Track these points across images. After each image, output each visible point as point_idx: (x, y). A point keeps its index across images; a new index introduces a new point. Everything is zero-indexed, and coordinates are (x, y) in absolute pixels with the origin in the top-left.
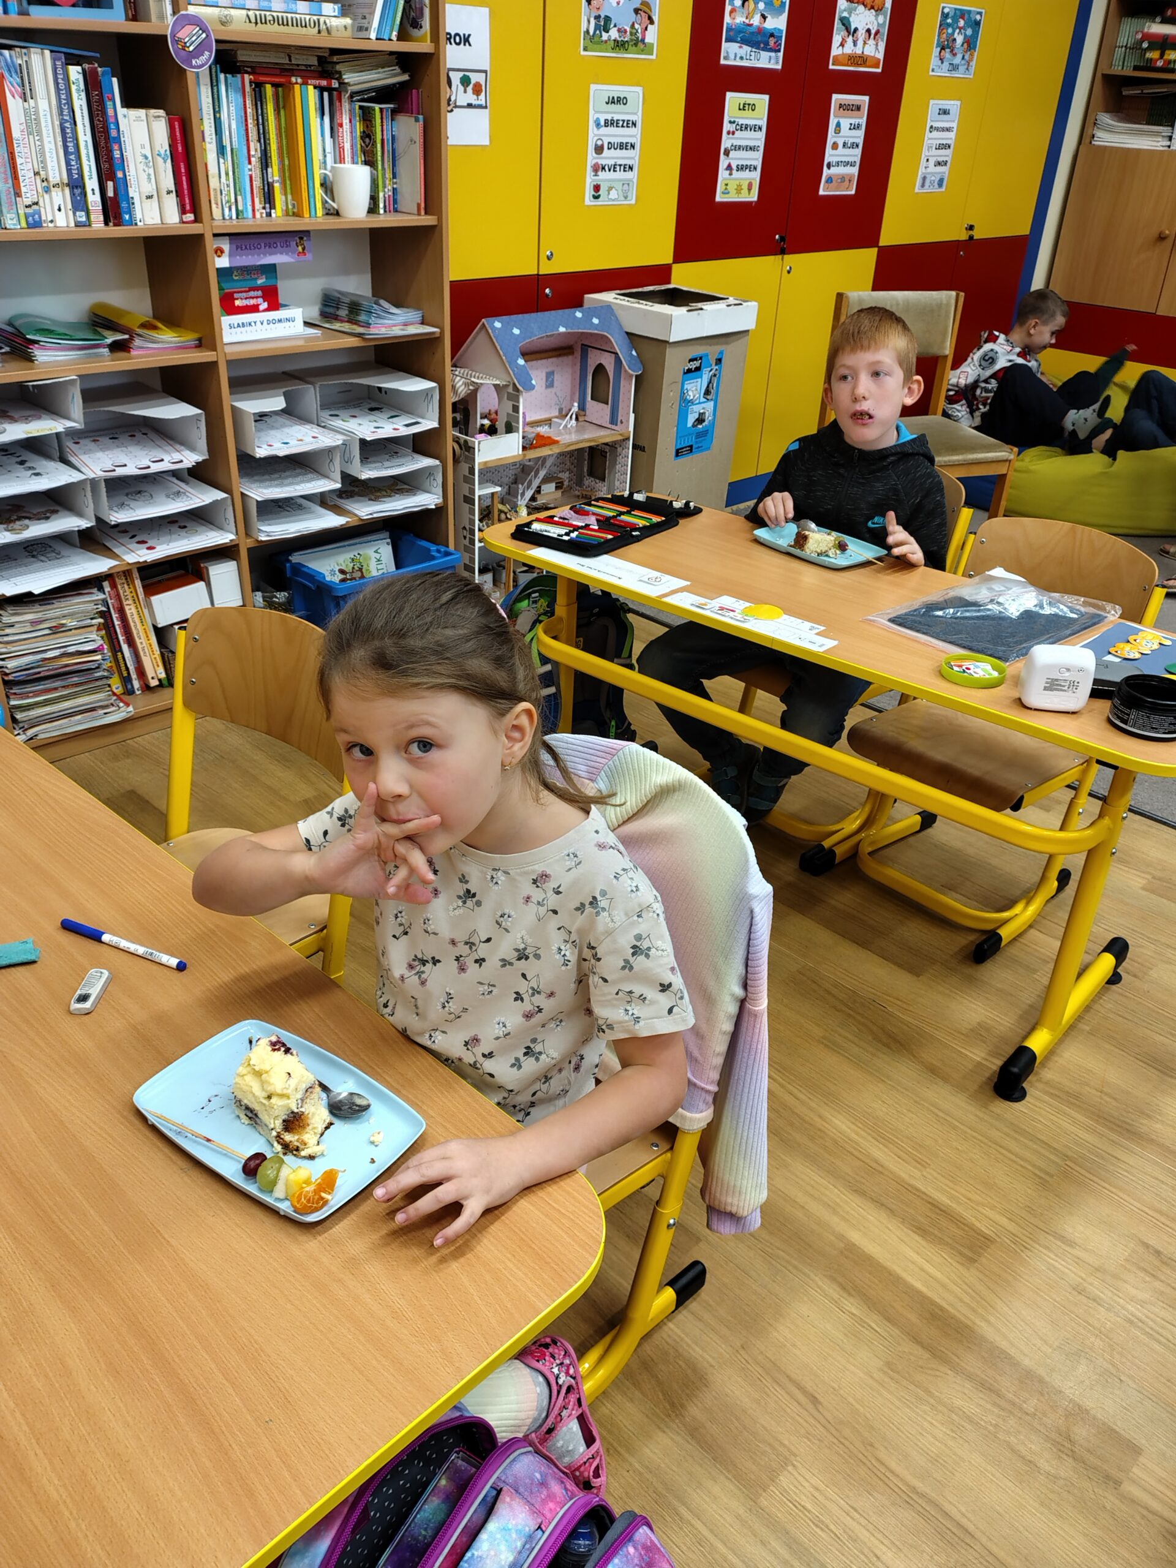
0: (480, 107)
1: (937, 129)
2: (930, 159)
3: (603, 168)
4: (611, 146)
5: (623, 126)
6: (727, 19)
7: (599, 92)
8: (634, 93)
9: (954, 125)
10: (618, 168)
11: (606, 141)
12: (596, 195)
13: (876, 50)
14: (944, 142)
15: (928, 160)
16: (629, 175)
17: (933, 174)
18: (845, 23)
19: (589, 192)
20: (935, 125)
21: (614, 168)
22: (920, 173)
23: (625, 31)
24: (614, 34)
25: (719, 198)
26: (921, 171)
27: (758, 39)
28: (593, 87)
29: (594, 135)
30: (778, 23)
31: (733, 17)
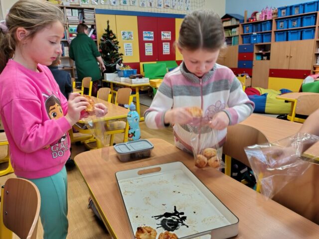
3: (127, 52)
4: (128, 49)
5: (129, 47)
6: (144, 36)
8: (131, 44)
10: (129, 52)
13: (169, 38)
16: (131, 52)
18: (163, 35)
19: (125, 54)
23: (128, 38)
25: (146, 55)
27: (150, 37)
29: (125, 48)
30: (153, 35)
31: (144, 35)
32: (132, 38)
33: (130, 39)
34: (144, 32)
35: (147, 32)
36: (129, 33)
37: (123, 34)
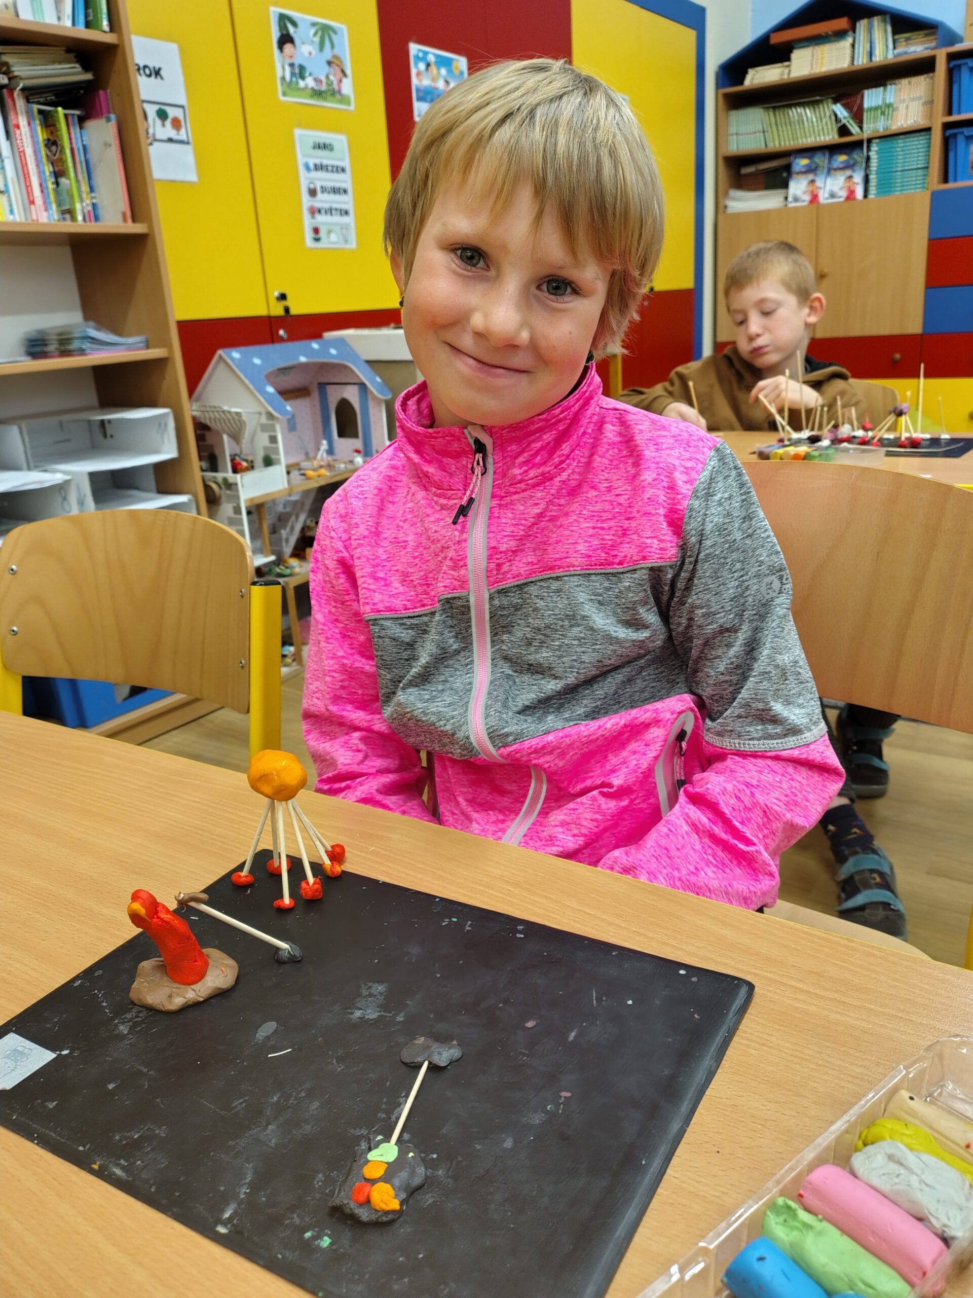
0: (181, 142)
3: (319, 211)
4: (324, 189)
5: (332, 171)
6: (415, 81)
7: (304, 137)
8: (339, 140)
10: (334, 212)
11: (318, 185)
12: (317, 237)
16: (345, 219)
19: (309, 235)
21: (330, 211)
23: (321, 81)
24: (310, 82)
28: (298, 132)
29: (305, 179)
31: (419, 79)
32: (347, 87)
33: (334, 93)
34: (414, 48)
35: (433, 53)
36: (325, 32)
37: (285, 39)
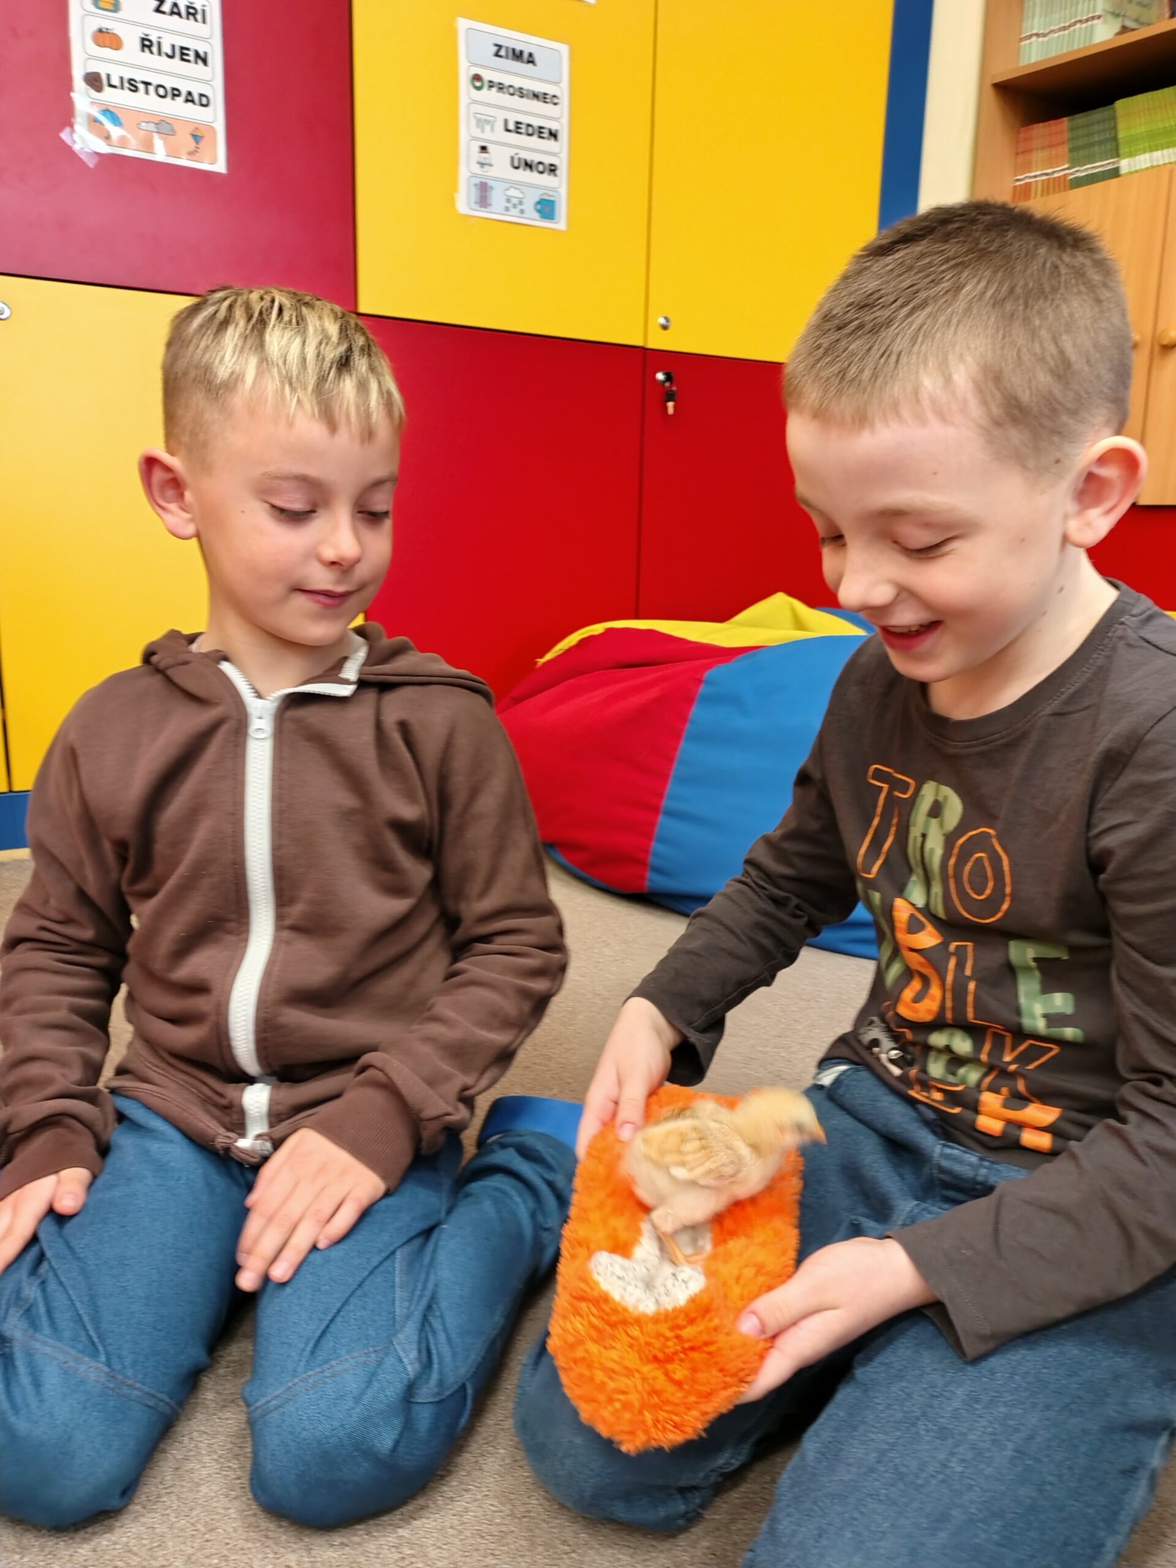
1: (501, 87)
2: (490, 147)
9: (562, 91)
14: (536, 122)
15: (484, 149)
17: (515, 184)
20: (487, 75)
22: (463, 173)
26: (467, 168)
